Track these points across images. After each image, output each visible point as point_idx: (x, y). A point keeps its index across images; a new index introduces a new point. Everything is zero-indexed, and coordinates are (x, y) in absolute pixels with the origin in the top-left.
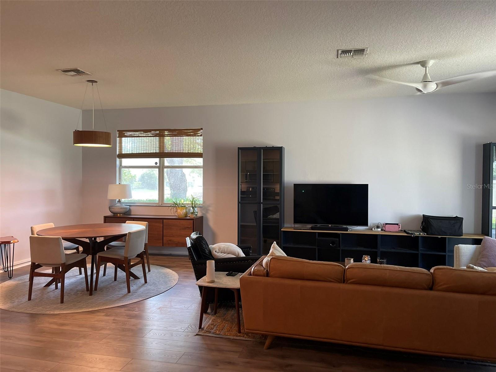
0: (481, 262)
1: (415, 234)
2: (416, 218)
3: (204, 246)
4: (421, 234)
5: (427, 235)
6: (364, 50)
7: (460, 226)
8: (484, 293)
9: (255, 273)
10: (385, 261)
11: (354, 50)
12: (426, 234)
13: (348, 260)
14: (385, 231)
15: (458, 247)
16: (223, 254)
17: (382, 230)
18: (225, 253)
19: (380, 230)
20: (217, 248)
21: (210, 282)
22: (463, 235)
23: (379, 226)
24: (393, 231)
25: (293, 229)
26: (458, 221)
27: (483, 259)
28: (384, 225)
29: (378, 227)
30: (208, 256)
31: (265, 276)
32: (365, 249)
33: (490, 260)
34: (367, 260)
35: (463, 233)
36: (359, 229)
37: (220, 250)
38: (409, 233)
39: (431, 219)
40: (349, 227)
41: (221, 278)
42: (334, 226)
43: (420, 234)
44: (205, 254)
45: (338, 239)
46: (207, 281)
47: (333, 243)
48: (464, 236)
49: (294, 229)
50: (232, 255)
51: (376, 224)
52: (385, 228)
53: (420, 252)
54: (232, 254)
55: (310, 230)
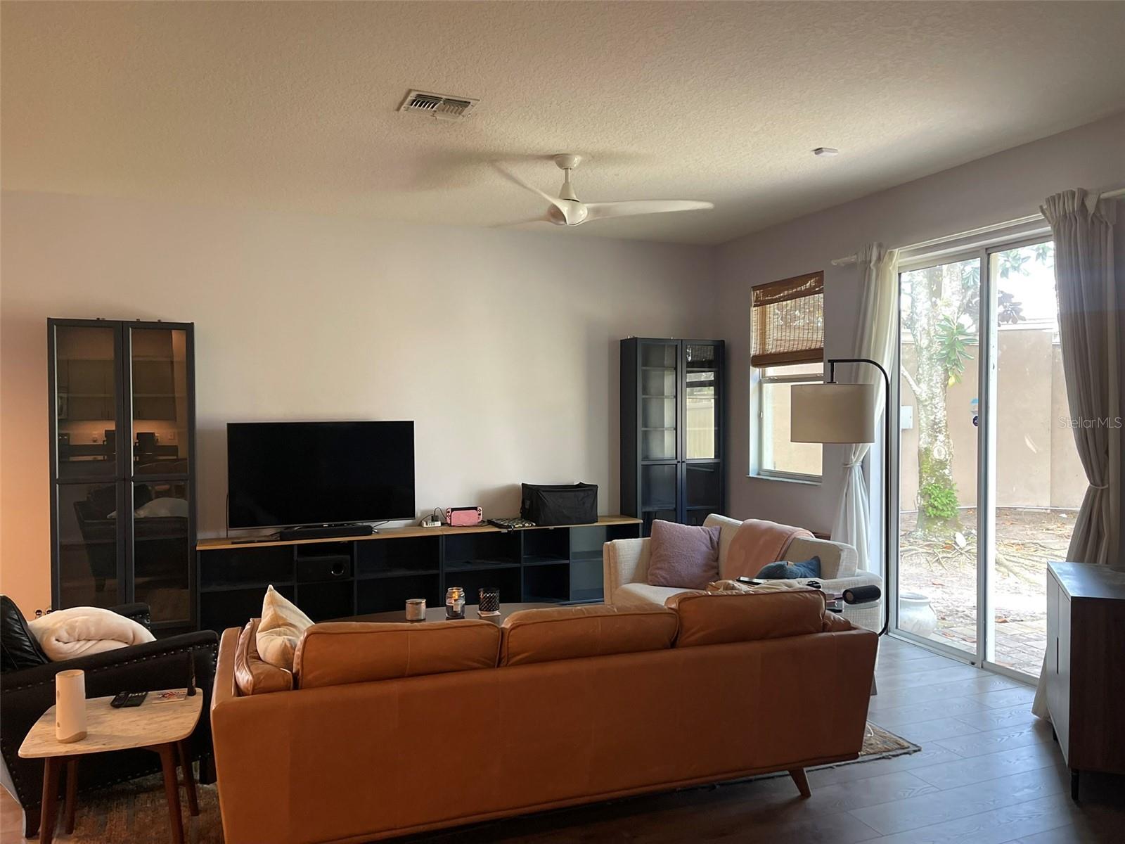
0: (657, 571)
1: (514, 527)
2: (508, 492)
3: (17, 628)
4: (527, 525)
5: (536, 526)
6: (469, 103)
7: (594, 500)
8: (762, 638)
9: (262, 685)
10: (497, 594)
11: (447, 99)
12: (534, 524)
13: (415, 606)
14: (450, 525)
15: (614, 546)
16: (82, 643)
17: (442, 524)
18: (90, 640)
19: (438, 524)
20: (61, 627)
21: (71, 740)
22: (599, 519)
23: (437, 516)
24: (467, 523)
25: (230, 541)
26: (590, 492)
27: (659, 565)
28: (449, 512)
29: (434, 519)
30: (31, 657)
31: (289, 690)
32: (411, 572)
33: (673, 564)
34: (456, 597)
35: (598, 515)
36: (392, 527)
37: (75, 631)
38: (502, 525)
39: (543, 491)
40: (373, 524)
41: (100, 720)
42: (336, 525)
43: (524, 526)
44: (18, 653)
45: (348, 557)
46: (59, 737)
47: (338, 567)
48: (601, 522)
49: (233, 543)
50: (113, 642)
51: (431, 511)
52: (451, 519)
53: (524, 564)
54: (113, 639)
55: (277, 541)
